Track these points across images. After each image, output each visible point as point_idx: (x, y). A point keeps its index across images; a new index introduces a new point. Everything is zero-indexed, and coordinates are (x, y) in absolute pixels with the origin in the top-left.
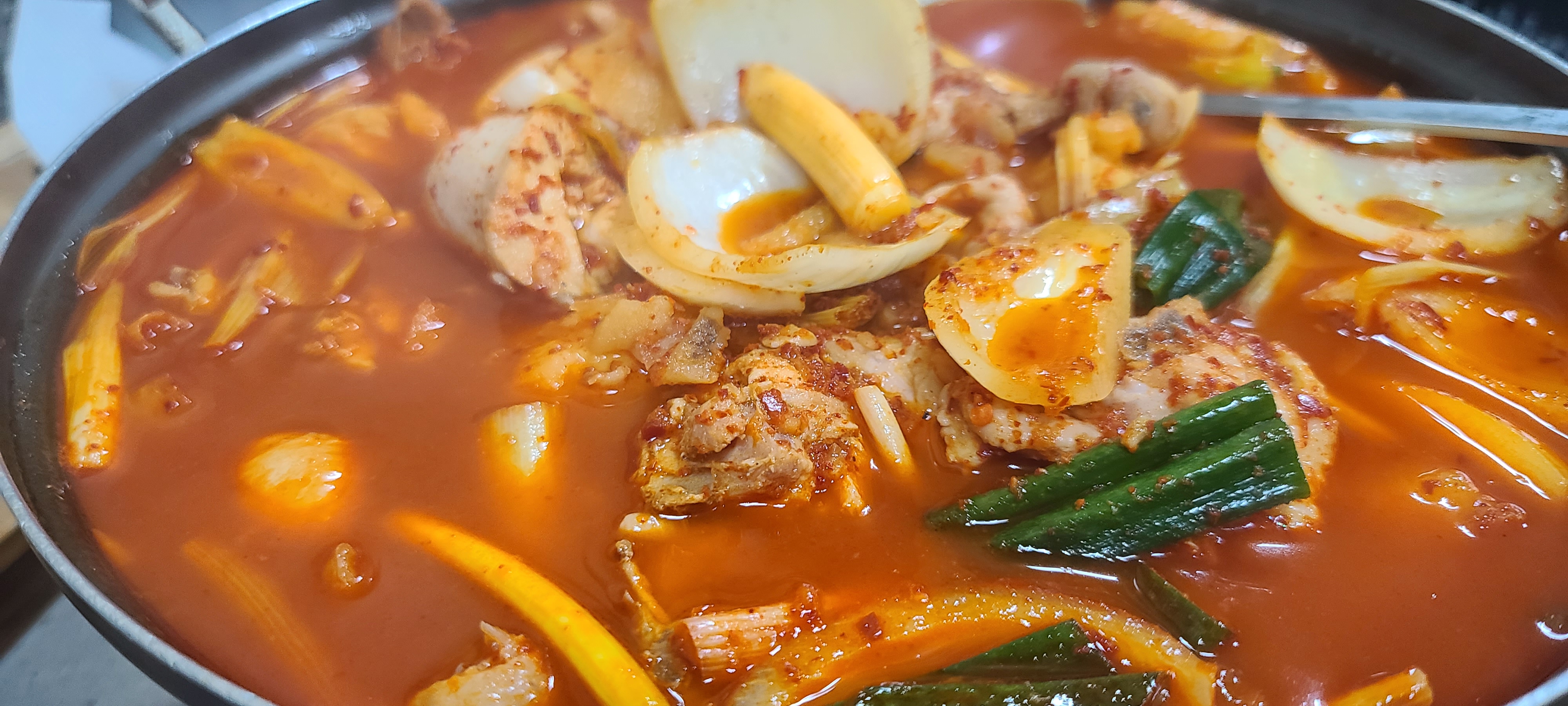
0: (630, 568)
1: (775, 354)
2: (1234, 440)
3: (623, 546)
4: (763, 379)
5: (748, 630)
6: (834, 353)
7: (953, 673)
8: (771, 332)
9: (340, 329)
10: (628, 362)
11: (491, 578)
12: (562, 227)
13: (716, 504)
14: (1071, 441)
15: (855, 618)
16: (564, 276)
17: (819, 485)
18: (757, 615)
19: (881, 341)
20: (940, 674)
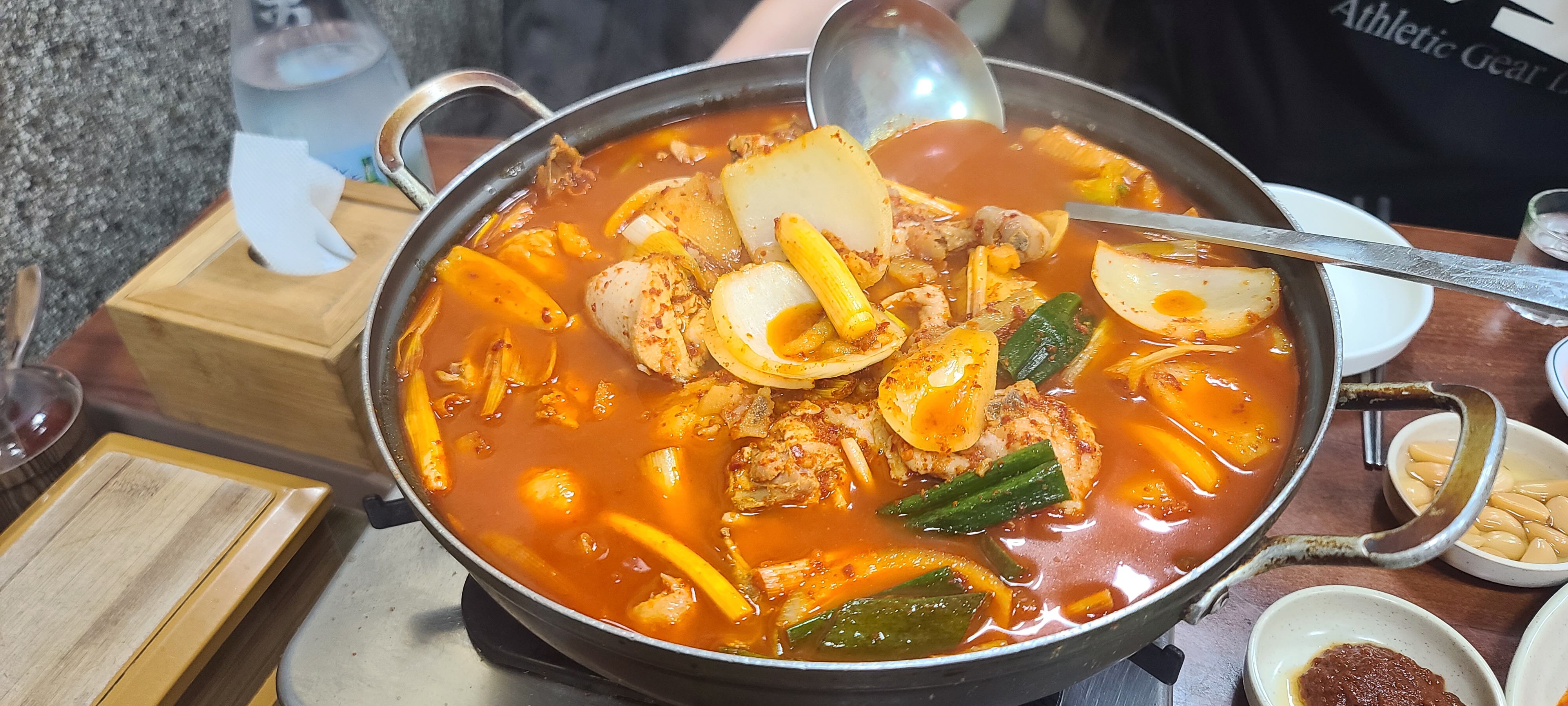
0: (729, 542)
1: (798, 420)
2: (1033, 471)
3: (725, 531)
4: (792, 438)
5: (789, 574)
6: (832, 417)
7: (889, 593)
8: (796, 406)
9: (553, 402)
10: (719, 420)
11: (659, 549)
12: (676, 334)
13: (770, 506)
14: (953, 469)
15: (841, 567)
16: (679, 365)
17: (823, 494)
18: (793, 566)
19: (856, 407)
20: (881, 595)
